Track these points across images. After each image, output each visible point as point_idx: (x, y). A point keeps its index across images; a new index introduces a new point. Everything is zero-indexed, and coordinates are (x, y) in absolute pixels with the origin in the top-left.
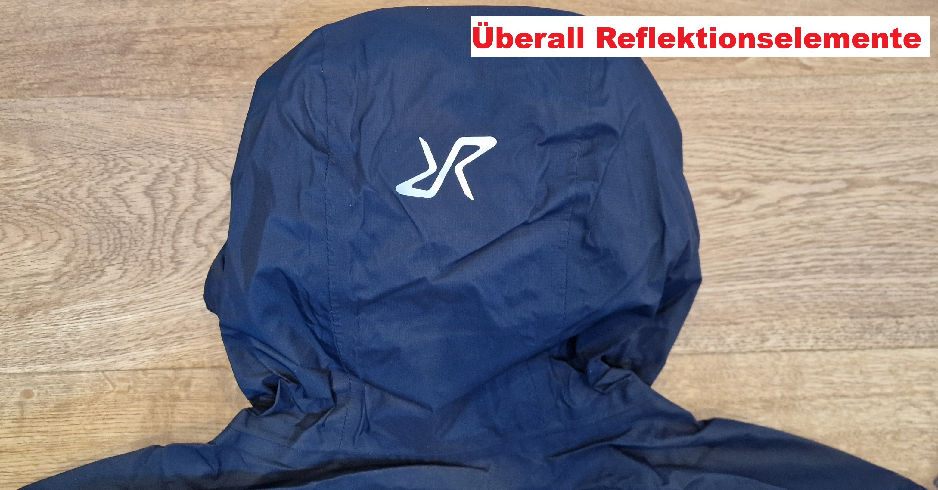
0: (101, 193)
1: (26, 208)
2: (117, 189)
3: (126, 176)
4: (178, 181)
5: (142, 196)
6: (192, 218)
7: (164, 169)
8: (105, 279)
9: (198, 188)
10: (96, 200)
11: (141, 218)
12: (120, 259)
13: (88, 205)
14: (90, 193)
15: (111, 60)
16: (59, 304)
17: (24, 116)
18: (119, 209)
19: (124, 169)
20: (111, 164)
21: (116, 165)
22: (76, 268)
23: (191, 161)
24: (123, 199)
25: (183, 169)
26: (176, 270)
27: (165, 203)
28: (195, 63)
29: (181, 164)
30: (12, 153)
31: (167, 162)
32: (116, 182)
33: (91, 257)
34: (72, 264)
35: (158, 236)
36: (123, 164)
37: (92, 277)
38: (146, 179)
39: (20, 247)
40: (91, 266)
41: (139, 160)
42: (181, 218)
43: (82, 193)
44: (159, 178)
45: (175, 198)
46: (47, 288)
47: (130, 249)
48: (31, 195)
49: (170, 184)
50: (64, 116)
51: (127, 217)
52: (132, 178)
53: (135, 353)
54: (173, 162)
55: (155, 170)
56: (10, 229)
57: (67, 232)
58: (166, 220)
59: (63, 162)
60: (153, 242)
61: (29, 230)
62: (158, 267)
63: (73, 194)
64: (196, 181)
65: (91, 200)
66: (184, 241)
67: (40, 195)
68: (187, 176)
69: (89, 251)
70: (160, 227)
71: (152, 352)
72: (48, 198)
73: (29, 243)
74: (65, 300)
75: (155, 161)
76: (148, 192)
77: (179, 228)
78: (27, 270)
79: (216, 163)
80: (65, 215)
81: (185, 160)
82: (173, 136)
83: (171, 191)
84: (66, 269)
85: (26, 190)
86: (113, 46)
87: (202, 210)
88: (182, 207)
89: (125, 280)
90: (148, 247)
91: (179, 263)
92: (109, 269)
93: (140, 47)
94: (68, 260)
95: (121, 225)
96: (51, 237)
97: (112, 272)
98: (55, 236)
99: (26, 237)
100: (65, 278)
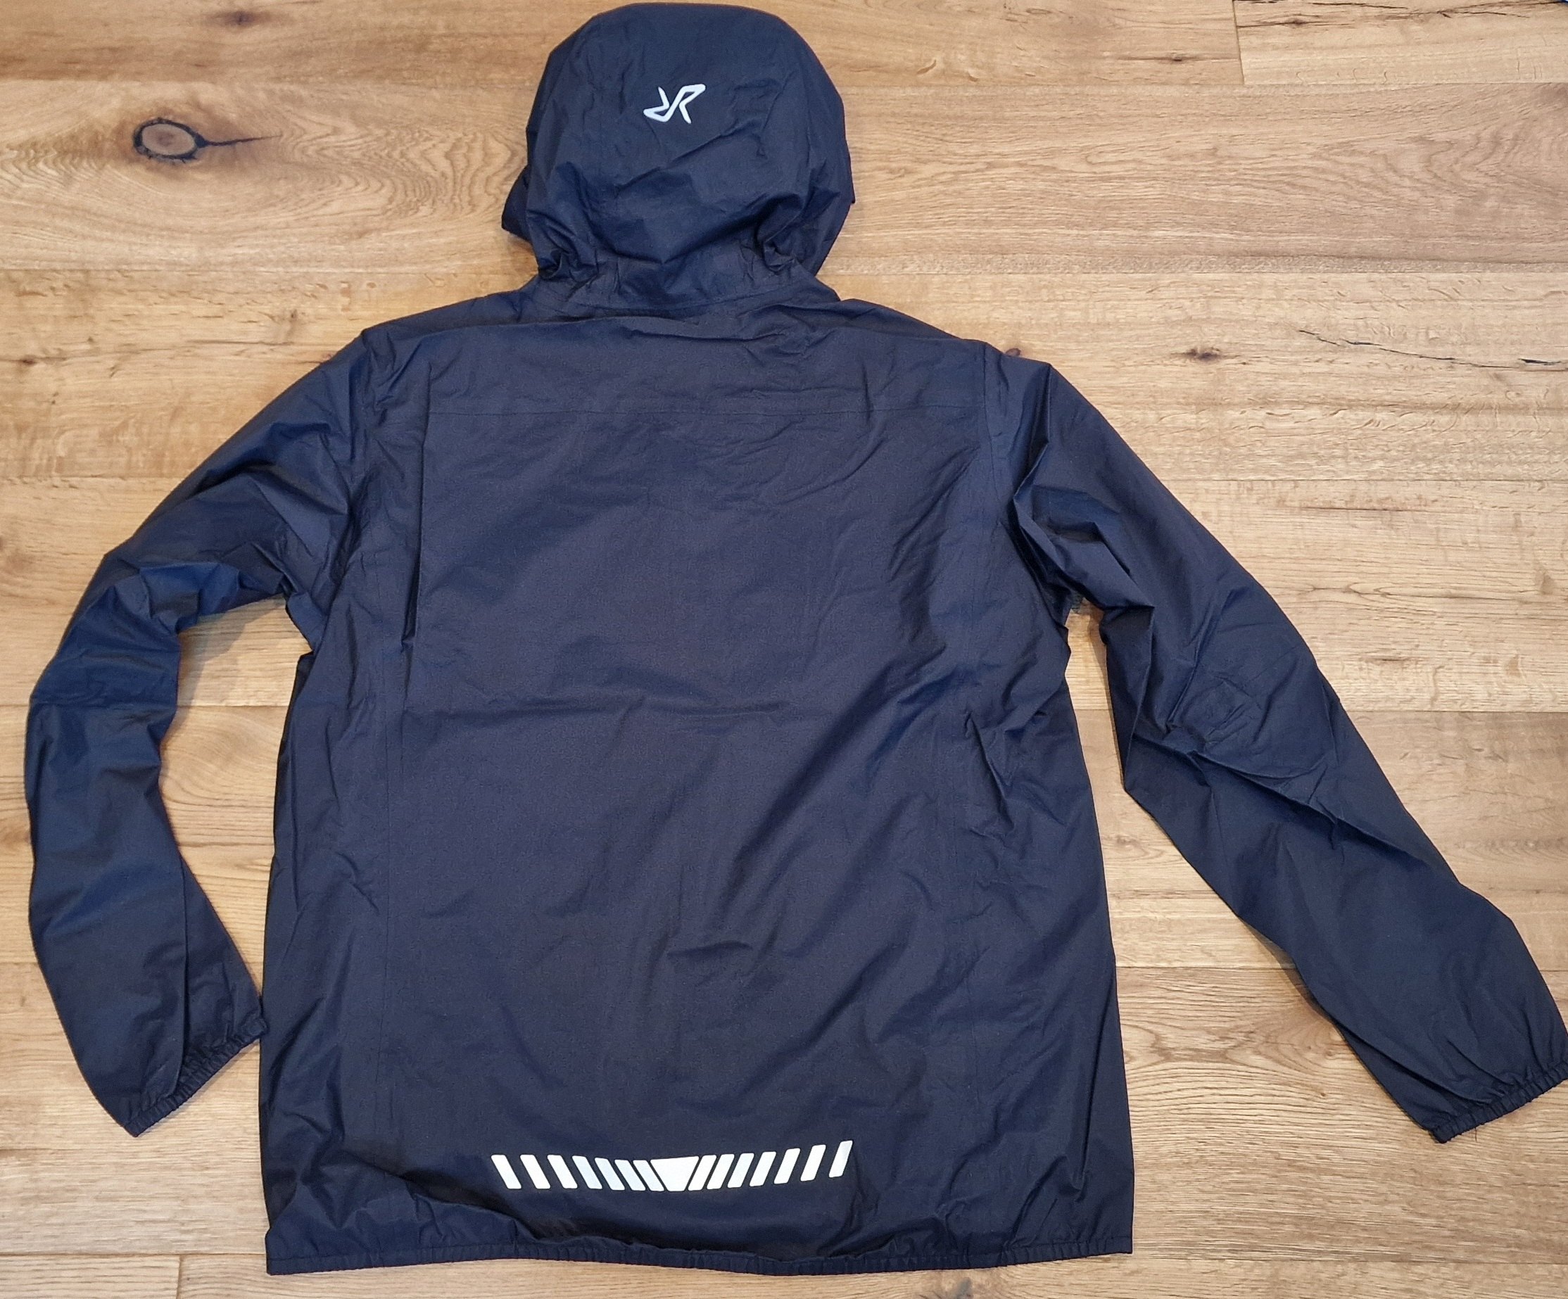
0: (412, 155)
1: (354, 164)
2: (423, 154)
3: (429, 144)
4: (470, 149)
5: (443, 159)
6: (482, 175)
7: (459, 140)
8: (419, 214)
9: (486, 154)
10: (408, 160)
11: (443, 174)
12: (431, 201)
13: (403, 164)
14: (402, 155)
15: (411, 56)
16: (387, 229)
17: (344, 97)
18: (425, 168)
19: (427, 139)
22: (398, 206)
23: (479, 135)
24: (429, 161)
25: (474, 140)
26: (473, 211)
27: (461, 164)
28: (479, 61)
29: (471, 136)
31: (460, 135)
32: (422, 147)
33: (408, 199)
34: (394, 203)
35: (458, 187)
36: (426, 135)
37: (410, 213)
38: (445, 147)
39: (353, 190)
40: (409, 205)
41: (438, 133)
42: (474, 175)
43: (396, 154)
44: (455, 147)
45: (468, 161)
46: (377, 219)
47: (437, 195)
48: (357, 155)
49: (464, 150)
50: (376, 98)
51: (433, 173)
52: (434, 146)
53: (447, 263)
54: (465, 135)
55: (452, 140)
56: (344, 178)
57: (388, 182)
58: (463, 176)
60: (455, 191)
61: (359, 180)
62: (459, 207)
63: (389, 156)
64: (484, 149)
65: (403, 160)
66: (478, 190)
68: (478, 145)
69: (407, 195)
70: (459, 180)
71: (459, 263)
72: (370, 158)
73: (360, 188)
74: (392, 227)
75: (451, 134)
76: (447, 156)
77: (472, 183)
78: (361, 206)
79: (500, 137)
80: (384, 169)
81: (475, 134)
82: (464, 116)
83: (465, 156)
84: (390, 207)
85: (352, 151)
86: (411, 46)
87: (490, 170)
88: (474, 167)
89: (435, 215)
90: (450, 194)
91: (474, 206)
93: (431, 47)
94: (391, 200)
95: (429, 178)
96: (375, 185)
97: (425, 210)
98: (379, 185)
99: (357, 184)
100: (389, 213)
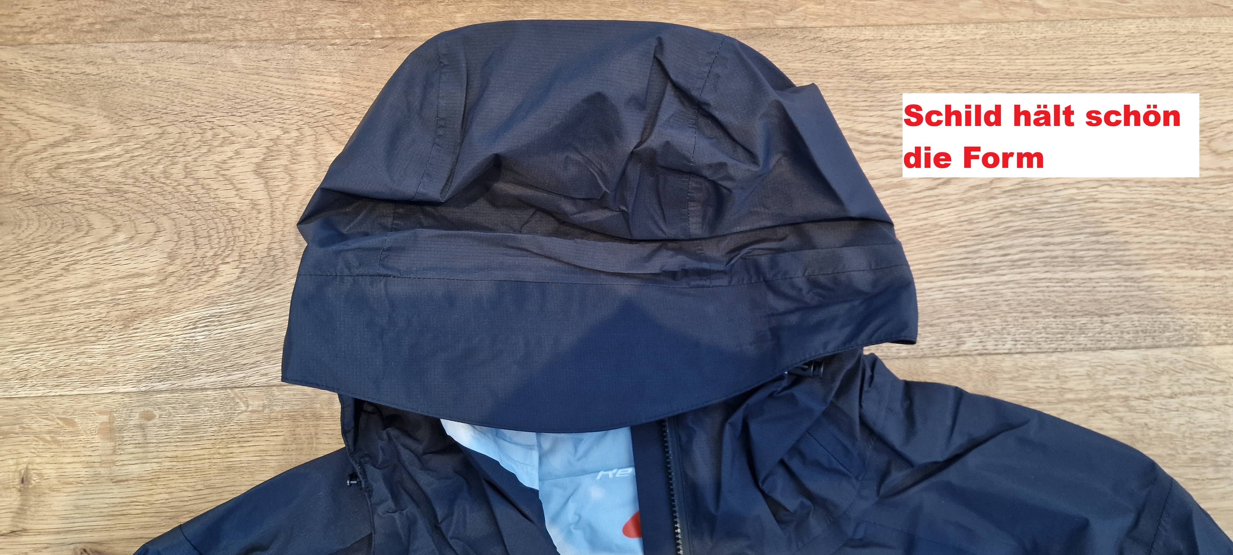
20: (209, 134)
21: (216, 135)
30: (82, 119)
59: (150, 132)
67: (125, 174)
92: (223, 267)
